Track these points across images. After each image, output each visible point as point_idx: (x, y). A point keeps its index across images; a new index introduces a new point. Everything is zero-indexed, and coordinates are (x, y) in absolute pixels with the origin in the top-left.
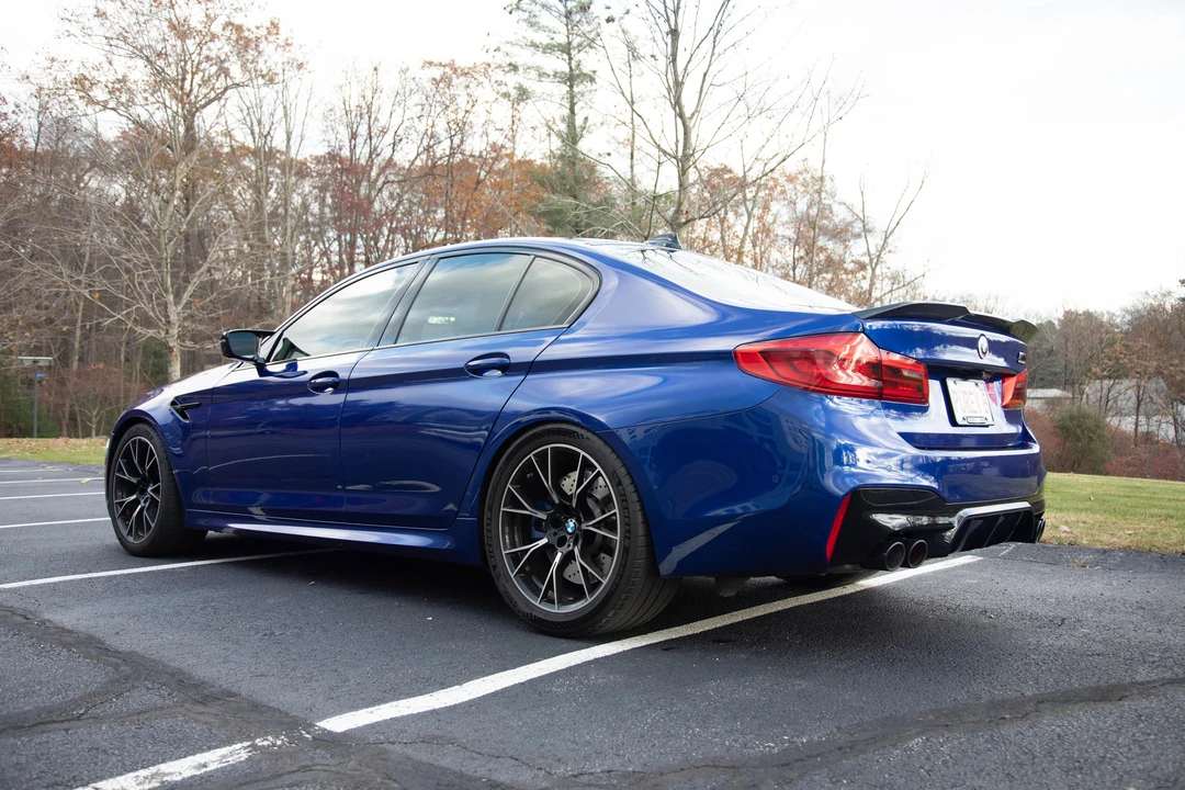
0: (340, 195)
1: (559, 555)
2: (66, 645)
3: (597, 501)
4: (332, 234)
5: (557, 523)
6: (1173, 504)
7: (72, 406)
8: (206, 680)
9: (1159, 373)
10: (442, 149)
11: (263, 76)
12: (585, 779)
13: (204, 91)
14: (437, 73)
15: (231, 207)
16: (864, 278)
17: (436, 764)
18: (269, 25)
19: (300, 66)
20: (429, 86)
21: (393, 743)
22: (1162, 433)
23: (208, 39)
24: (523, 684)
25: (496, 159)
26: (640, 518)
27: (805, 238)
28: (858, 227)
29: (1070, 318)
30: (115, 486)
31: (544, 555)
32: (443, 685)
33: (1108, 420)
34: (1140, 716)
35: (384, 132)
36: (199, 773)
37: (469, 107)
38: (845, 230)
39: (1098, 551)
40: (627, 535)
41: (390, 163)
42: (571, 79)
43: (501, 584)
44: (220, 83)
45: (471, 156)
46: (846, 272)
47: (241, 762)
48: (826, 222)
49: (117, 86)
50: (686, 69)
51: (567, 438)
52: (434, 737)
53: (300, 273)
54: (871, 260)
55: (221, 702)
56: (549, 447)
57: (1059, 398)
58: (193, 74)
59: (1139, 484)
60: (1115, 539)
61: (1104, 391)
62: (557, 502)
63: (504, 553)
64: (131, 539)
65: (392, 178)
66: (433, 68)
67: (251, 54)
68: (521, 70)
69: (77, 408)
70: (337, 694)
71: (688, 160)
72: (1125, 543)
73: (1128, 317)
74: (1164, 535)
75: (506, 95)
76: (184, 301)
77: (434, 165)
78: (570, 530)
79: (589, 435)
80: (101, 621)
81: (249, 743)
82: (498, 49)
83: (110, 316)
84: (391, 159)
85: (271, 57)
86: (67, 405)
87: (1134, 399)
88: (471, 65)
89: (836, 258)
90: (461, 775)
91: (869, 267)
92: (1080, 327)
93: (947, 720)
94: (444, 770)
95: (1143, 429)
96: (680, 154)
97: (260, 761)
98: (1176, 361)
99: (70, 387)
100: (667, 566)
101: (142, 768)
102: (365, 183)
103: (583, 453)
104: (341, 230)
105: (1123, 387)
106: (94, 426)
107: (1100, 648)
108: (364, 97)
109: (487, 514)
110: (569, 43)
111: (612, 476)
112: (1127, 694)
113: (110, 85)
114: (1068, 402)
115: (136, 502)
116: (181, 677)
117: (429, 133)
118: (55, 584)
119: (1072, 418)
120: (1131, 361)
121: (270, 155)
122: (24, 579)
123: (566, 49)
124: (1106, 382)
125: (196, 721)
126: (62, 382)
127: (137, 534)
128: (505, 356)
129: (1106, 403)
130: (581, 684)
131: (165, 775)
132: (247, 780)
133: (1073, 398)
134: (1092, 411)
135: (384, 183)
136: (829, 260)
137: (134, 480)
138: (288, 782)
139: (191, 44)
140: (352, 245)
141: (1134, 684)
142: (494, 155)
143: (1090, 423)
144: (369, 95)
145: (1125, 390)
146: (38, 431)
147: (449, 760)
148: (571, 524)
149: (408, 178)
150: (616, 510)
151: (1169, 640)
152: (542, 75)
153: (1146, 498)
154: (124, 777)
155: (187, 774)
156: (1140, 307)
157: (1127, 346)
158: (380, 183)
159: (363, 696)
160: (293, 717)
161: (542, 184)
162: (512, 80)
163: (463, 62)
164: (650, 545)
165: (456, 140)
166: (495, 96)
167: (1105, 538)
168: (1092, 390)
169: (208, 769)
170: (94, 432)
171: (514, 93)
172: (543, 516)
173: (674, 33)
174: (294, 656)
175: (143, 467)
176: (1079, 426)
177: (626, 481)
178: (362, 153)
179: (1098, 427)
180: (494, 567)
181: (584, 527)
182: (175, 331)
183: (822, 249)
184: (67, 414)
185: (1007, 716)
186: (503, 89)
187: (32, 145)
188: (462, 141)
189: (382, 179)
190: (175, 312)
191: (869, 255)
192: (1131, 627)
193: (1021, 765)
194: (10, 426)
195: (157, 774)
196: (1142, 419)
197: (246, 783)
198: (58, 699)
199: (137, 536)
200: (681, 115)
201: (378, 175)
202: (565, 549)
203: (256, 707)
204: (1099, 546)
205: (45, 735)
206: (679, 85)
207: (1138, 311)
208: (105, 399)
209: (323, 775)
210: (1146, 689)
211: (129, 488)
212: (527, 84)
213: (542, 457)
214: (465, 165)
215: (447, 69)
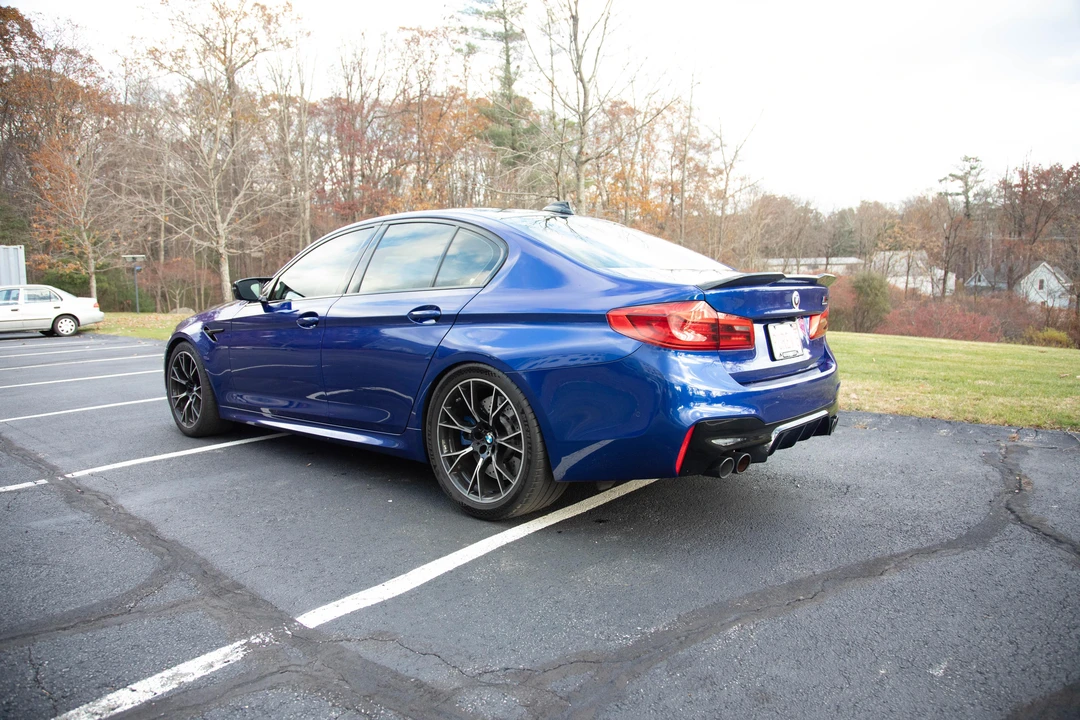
0: (341, 129)
1: (481, 460)
2: (130, 533)
3: (508, 419)
4: (337, 155)
5: (479, 436)
6: (928, 363)
7: (162, 287)
8: (223, 571)
9: (923, 247)
10: (414, 92)
11: (282, 43)
12: (486, 678)
13: (241, 55)
14: (409, 35)
15: (264, 138)
16: (722, 179)
17: (379, 662)
18: (285, 4)
19: (309, 34)
20: (403, 46)
21: (349, 640)
22: (923, 289)
23: (241, 17)
24: (451, 572)
25: (453, 98)
26: (538, 439)
27: (679, 151)
28: (717, 143)
29: (865, 207)
30: (172, 386)
31: (471, 459)
32: (394, 574)
33: (888, 279)
34: (895, 591)
35: (371, 80)
36: (207, 673)
37: (432, 60)
38: (708, 145)
39: (875, 415)
40: (530, 450)
41: (376, 102)
42: (507, 37)
43: (440, 478)
44: (252, 49)
45: (436, 96)
46: (709, 175)
47: (238, 662)
48: (693, 139)
49: (180, 55)
50: (584, 46)
51: (484, 375)
52: (381, 633)
53: (316, 185)
54: (726, 168)
55: (230, 595)
56: (471, 380)
57: (856, 264)
58: (232, 43)
59: (906, 344)
60: (887, 406)
61: (887, 259)
62: (478, 421)
63: (441, 456)
64: (184, 424)
65: (379, 114)
66: (406, 31)
67: (272, 27)
68: (470, 31)
69: (166, 290)
70: (315, 586)
71: (588, 113)
72: (894, 409)
73: (904, 206)
74: (921, 402)
75: (459, 51)
76: (228, 220)
77: (409, 104)
78: (489, 441)
79: (500, 374)
80: (157, 507)
81: (245, 641)
82: (452, 17)
83: (176, 233)
84: (377, 100)
85: (286, 28)
86: (159, 287)
87: (906, 265)
88: (434, 29)
89: (702, 165)
90: (396, 675)
91: (725, 172)
92: (871, 212)
93: (759, 604)
94: (385, 669)
95: (911, 285)
96: (581, 110)
97: (251, 661)
98: (934, 239)
99: (160, 273)
100: (559, 472)
101: (168, 668)
102: (359, 119)
103: (496, 387)
104: (343, 152)
105: (898, 257)
106: (178, 301)
107: (871, 518)
108: (355, 55)
109: (428, 427)
110: (505, 11)
111: (518, 406)
112: (887, 568)
113: (173, 54)
114: (862, 267)
115: (186, 399)
116: (205, 568)
117: (404, 79)
118: (130, 467)
119: (864, 280)
120: (904, 239)
121: (291, 100)
122: (110, 462)
123: (502, 15)
124: (887, 253)
125: (211, 615)
126: (154, 271)
127: (188, 421)
128: (438, 309)
129: (886, 270)
130: (494, 572)
131: (183, 675)
132: (241, 681)
133: (865, 265)
134: (876, 274)
135: (374, 118)
136: (697, 167)
137: (184, 383)
138: (269, 685)
139: (230, 21)
140: (352, 164)
141: (892, 557)
142: (452, 95)
143: (876, 283)
144: (359, 53)
145: (900, 258)
146: (141, 305)
147: (389, 657)
148: (490, 437)
149: (389, 113)
150: (521, 431)
151: (919, 507)
152: (485, 35)
153: (908, 358)
154: (153, 678)
155: (199, 674)
156: (912, 199)
157: (902, 229)
158: (369, 119)
159: (333, 587)
160: (280, 612)
161: (487, 116)
162: (464, 40)
163: (428, 27)
164: (547, 458)
165: (424, 85)
166: (451, 51)
167: (881, 404)
168: (879, 258)
169: (213, 669)
170: (178, 306)
171: (465, 49)
172: (468, 430)
173: (575, 18)
174: (288, 545)
175: (189, 374)
176: (869, 286)
177: (528, 410)
178: (356, 96)
179: (881, 286)
180: (435, 466)
181: (498, 441)
182: (223, 242)
183: (691, 159)
184: (159, 293)
185: (801, 598)
186: (457, 46)
187: (122, 100)
188: (428, 85)
189: (372, 114)
190: (222, 227)
191: (725, 163)
192: (894, 493)
193: (808, 649)
194: (122, 303)
195: (176, 674)
196: (911, 279)
197: (239, 686)
198: (117, 591)
199: (189, 423)
200: (582, 80)
201: (369, 112)
202: (486, 455)
203: (256, 600)
204: (876, 411)
205: (104, 630)
206: (579, 57)
207: (910, 201)
208: (184, 281)
209: (295, 675)
210: (899, 560)
211: (182, 388)
212: (474, 42)
213: (466, 387)
214: (432, 103)
215: (416, 33)
